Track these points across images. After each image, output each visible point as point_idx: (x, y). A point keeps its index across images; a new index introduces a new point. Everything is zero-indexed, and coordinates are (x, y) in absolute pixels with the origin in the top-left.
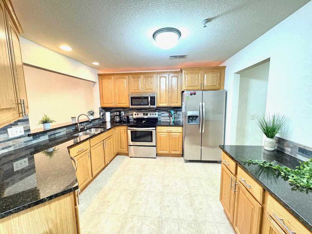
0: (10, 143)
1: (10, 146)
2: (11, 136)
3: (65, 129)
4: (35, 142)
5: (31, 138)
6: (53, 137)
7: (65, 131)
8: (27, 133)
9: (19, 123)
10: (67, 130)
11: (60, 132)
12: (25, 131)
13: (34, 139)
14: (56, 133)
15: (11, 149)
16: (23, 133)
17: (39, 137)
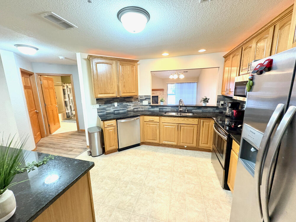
0: (143, 107)
1: (143, 108)
2: (143, 104)
3: (170, 107)
4: (152, 109)
5: (151, 107)
6: (161, 110)
7: (170, 109)
8: (149, 104)
9: (147, 99)
10: (172, 109)
11: (166, 109)
12: (149, 103)
13: (152, 108)
14: (164, 109)
15: (143, 109)
16: (147, 104)
17: (154, 108)
